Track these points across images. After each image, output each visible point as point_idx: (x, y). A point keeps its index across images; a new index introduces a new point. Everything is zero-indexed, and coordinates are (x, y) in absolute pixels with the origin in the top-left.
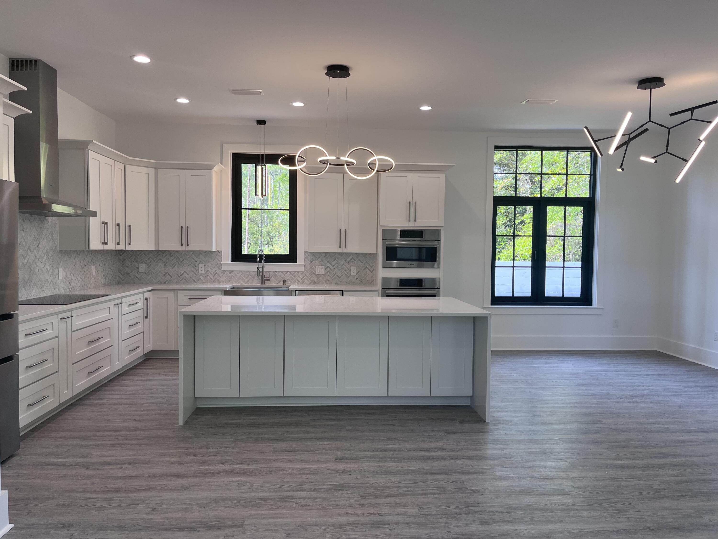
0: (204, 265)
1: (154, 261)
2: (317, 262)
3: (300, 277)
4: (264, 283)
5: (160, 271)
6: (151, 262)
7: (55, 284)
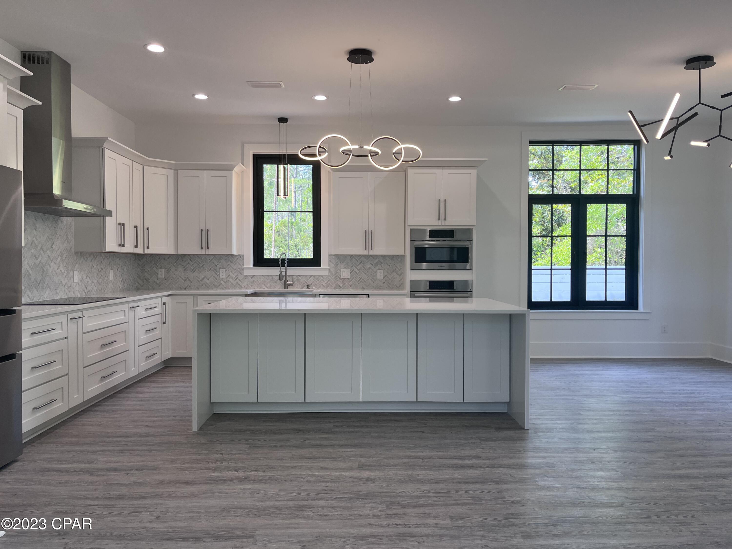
0: (225, 269)
1: (174, 266)
2: (342, 266)
3: (324, 282)
4: (286, 288)
5: (180, 277)
6: (170, 267)
7: (70, 286)
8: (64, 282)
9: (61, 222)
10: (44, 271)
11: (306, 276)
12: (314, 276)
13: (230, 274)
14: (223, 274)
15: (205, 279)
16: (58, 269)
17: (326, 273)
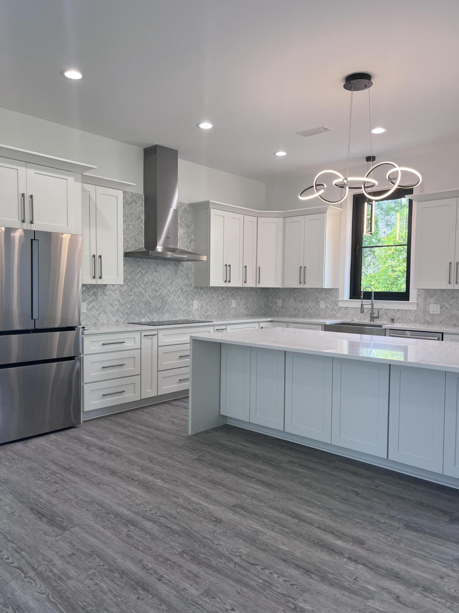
0: (324, 301)
1: (288, 297)
2: (432, 300)
3: (412, 316)
4: (372, 320)
5: (292, 306)
6: (285, 298)
7: (189, 312)
8: (183, 309)
9: (182, 265)
10: (163, 300)
11: (394, 310)
12: (402, 310)
13: (328, 305)
14: (322, 305)
15: (309, 309)
16: (177, 299)
17: (414, 308)
